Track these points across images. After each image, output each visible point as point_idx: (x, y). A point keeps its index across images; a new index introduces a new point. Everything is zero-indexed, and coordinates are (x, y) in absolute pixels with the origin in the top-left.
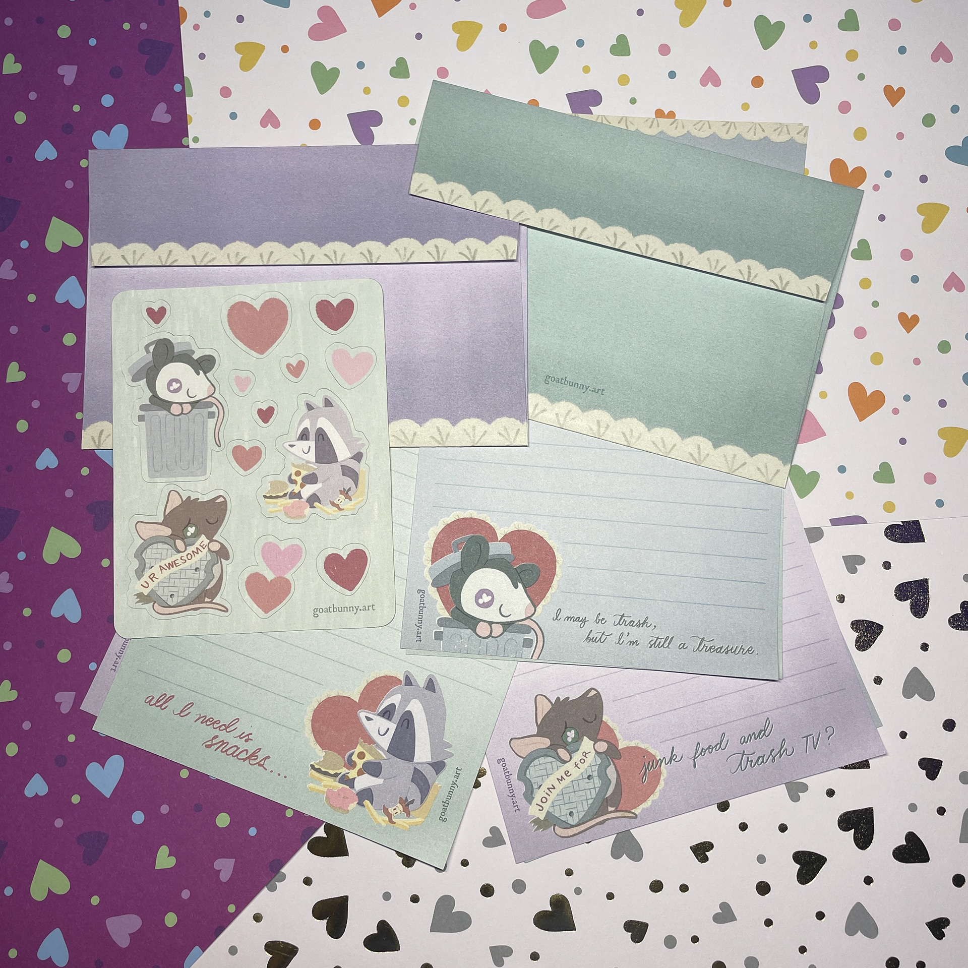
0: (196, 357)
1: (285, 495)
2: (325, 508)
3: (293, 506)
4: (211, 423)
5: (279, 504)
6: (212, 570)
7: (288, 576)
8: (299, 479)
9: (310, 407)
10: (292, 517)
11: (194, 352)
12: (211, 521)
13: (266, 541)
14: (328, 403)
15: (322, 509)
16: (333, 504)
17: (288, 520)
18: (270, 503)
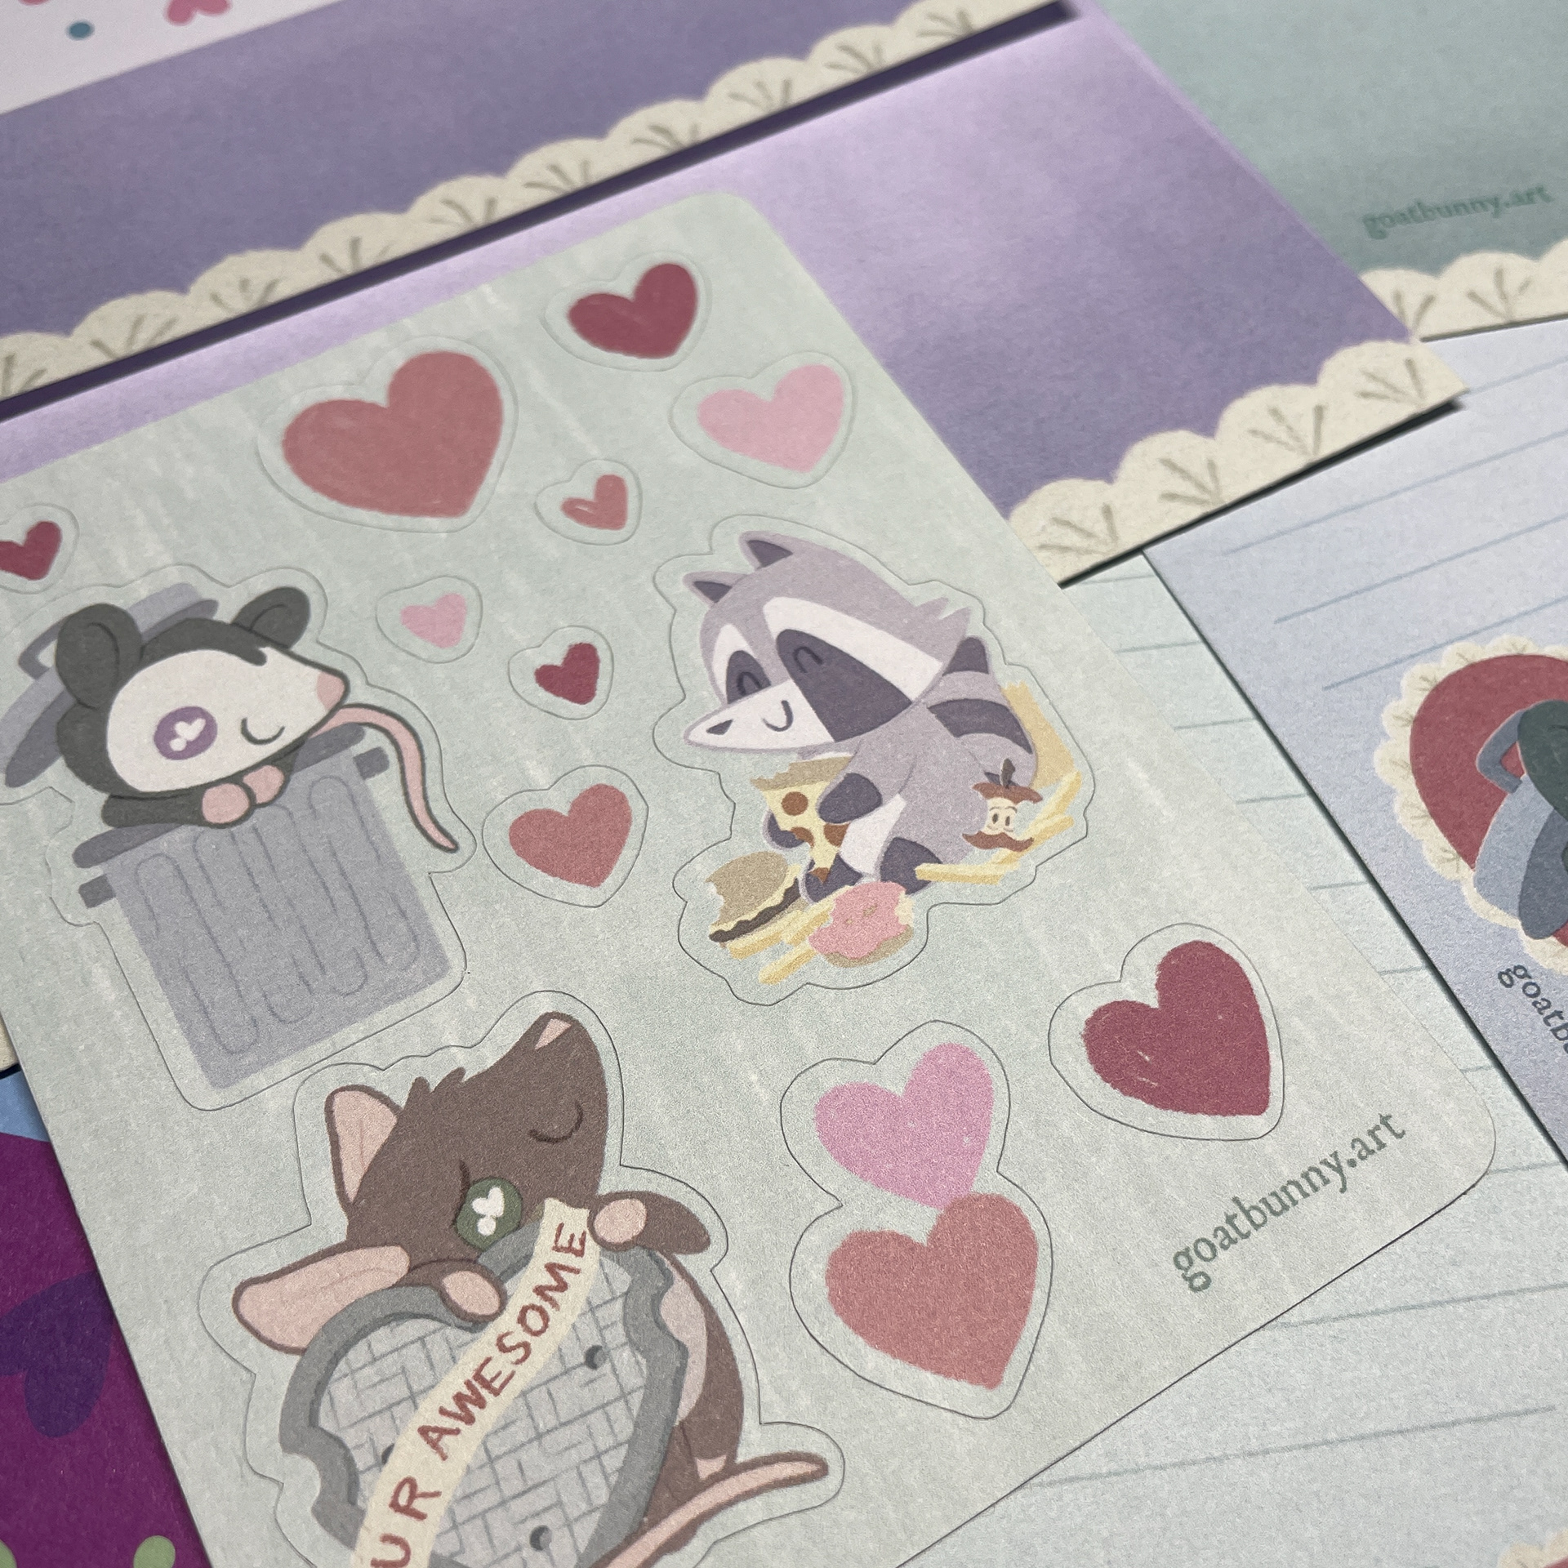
0: (225, 614)
1: (791, 895)
2: (962, 869)
3: (842, 917)
4: (384, 789)
5: (787, 938)
6: (662, 1326)
7: (986, 1182)
8: (810, 820)
9: (712, 589)
10: (861, 960)
11: (211, 605)
12: (554, 1128)
13: (817, 1095)
14: (766, 551)
15: (953, 878)
16: (987, 842)
17: (855, 975)
18: (752, 951)
